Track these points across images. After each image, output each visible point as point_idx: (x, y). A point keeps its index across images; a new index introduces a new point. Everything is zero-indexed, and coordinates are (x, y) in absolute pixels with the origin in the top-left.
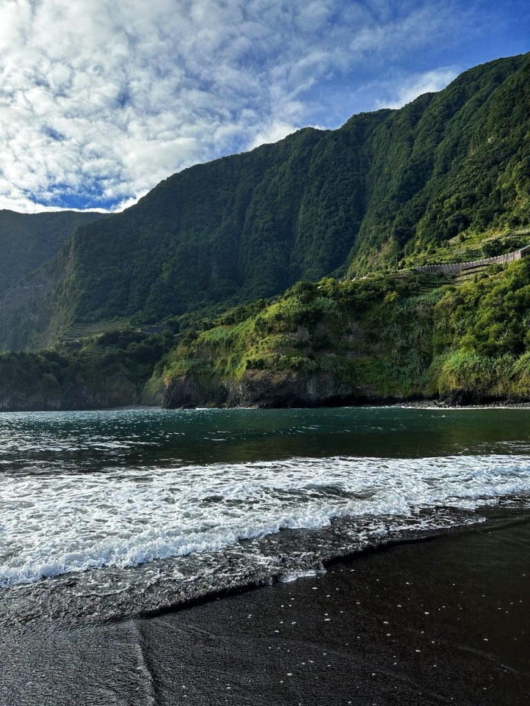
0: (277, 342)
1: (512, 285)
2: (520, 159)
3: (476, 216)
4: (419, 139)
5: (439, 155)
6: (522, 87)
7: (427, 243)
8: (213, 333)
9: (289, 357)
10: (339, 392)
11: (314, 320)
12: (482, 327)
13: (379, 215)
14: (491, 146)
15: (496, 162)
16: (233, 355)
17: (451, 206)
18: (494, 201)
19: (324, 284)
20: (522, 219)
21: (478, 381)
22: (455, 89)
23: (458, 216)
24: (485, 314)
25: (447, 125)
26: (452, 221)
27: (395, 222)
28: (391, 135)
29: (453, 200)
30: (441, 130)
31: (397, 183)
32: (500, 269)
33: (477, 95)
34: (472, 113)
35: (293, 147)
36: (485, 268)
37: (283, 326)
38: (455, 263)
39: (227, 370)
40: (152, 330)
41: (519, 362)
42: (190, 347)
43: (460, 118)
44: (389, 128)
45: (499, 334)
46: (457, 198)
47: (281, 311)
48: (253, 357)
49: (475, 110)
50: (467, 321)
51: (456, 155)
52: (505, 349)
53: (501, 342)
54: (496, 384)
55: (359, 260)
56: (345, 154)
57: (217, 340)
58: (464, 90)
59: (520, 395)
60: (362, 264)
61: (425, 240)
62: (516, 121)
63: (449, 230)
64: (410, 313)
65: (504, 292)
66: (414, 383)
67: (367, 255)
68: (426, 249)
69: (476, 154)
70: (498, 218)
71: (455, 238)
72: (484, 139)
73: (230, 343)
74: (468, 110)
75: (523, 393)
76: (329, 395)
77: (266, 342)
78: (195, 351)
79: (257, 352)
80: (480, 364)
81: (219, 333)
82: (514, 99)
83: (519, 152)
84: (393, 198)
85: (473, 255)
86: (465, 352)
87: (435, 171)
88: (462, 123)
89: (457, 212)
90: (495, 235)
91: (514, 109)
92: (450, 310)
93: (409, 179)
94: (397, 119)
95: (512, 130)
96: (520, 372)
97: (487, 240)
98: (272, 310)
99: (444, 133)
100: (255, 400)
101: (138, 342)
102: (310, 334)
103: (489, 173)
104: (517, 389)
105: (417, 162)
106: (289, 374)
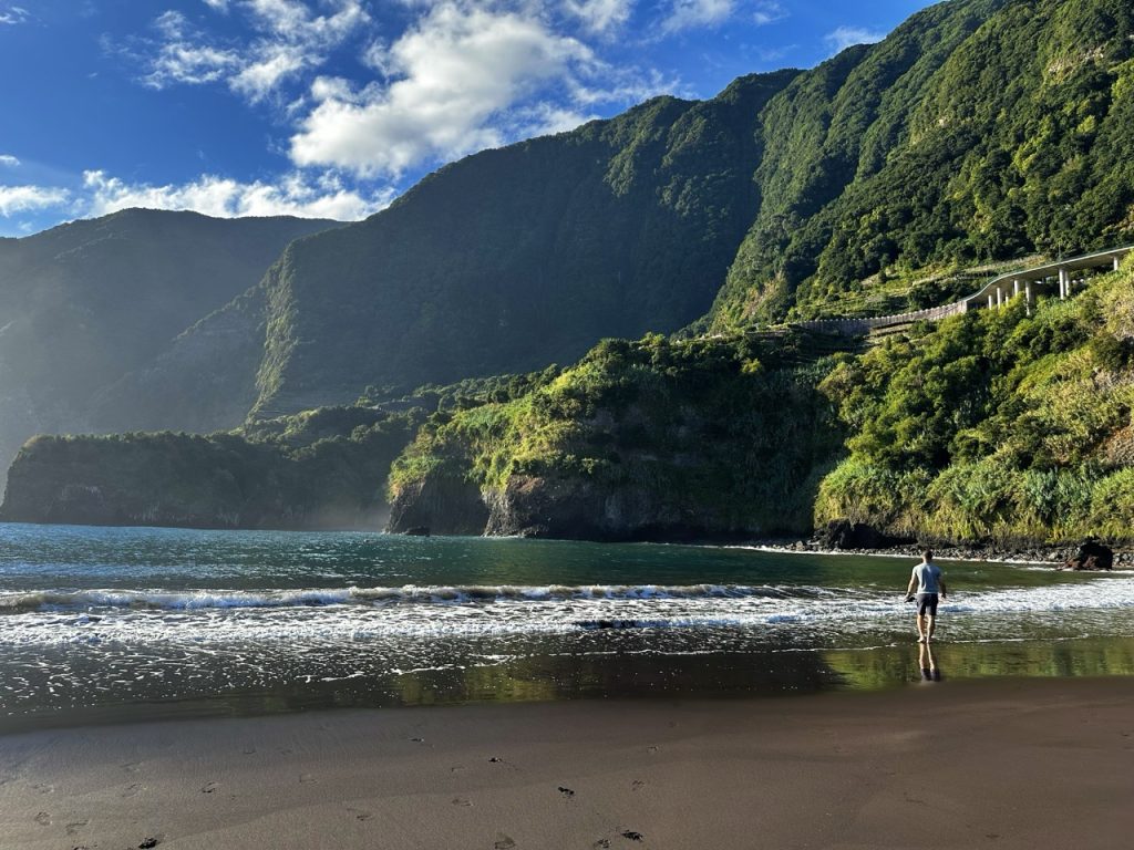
0: (562, 432)
1: (940, 355)
2: (983, 153)
3: (909, 244)
4: (838, 117)
5: (867, 144)
6: (997, 38)
7: (828, 284)
8: (472, 414)
9: (579, 458)
10: (659, 517)
11: (623, 400)
12: (889, 421)
13: (766, 236)
14: (944, 131)
15: (949, 157)
16: (502, 451)
17: (872, 226)
18: (938, 219)
19: (648, 343)
20: (978, 250)
21: (872, 509)
22: (902, 39)
23: (880, 241)
24: (895, 400)
25: (886, 95)
26: (872, 250)
27: (790, 249)
28: (795, 110)
29: (876, 215)
30: (874, 104)
31: (798, 186)
32: (931, 328)
33: (936, 50)
34: (926, 78)
35: (639, 126)
36: (909, 326)
37: (574, 408)
38: (863, 317)
39: (489, 474)
40: (396, 407)
41: (937, 480)
42: (435, 436)
43: (906, 86)
44: (791, 98)
45: (913, 432)
46: (881, 213)
47: (573, 384)
48: (524, 455)
49: (931, 74)
50: (866, 413)
51: (896, 144)
52: (919, 458)
53: (913, 447)
54: (900, 516)
55: (729, 307)
56: (720, 138)
57: (477, 426)
58: (915, 40)
59: (938, 535)
60: (734, 314)
61: (826, 279)
62: (985, 93)
63: (865, 264)
64: (778, 395)
65: (929, 364)
66: (779, 508)
67: (743, 300)
68: (826, 293)
69: (919, 144)
70: (943, 245)
71: (872, 278)
72: (932, 120)
73: (497, 431)
74: (918, 73)
75: (942, 532)
76: (642, 522)
77: (546, 433)
78: (442, 442)
79: (531, 448)
80: (876, 481)
81: (483, 416)
82: (984, 57)
83: (984, 142)
84: (793, 207)
85: (895, 305)
86: (856, 460)
87: (860, 169)
88: (907, 96)
89: (881, 235)
90: (935, 274)
91: (983, 73)
92: (842, 392)
93: (818, 179)
94: (807, 85)
95: (977, 107)
96: (938, 497)
97: (921, 282)
98: (562, 381)
99: (878, 109)
100: (522, 526)
101: (371, 424)
102: (616, 421)
103: (936, 175)
104: (933, 525)
105: (833, 155)
106: (579, 486)
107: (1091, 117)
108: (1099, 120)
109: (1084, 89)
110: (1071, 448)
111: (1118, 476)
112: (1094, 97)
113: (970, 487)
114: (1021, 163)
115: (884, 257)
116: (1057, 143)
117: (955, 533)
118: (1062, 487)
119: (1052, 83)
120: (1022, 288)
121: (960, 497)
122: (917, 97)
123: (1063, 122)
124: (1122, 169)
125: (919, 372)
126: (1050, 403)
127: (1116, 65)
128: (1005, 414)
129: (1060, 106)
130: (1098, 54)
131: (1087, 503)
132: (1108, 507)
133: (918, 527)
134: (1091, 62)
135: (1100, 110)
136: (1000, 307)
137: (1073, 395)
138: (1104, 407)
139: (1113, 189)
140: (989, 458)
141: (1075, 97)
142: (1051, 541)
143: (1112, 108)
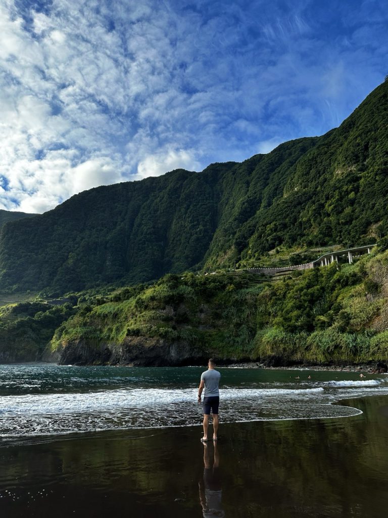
0: (150, 316)
1: (306, 285)
2: (314, 203)
3: (287, 237)
5: (265, 195)
6: (316, 158)
7: (255, 252)
8: (104, 307)
9: (159, 328)
10: (193, 355)
11: (177, 302)
12: (288, 312)
13: (226, 231)
14: (297, 193)
15: (300, 203)
16: (118, 325)
17: (271, 229)
18: (298, 228)
19: (186, 276)
20: (315, 242)
21: (284, 349)
22: (277, 154)
23: (275, 236)
24: (290, 304)
25: (271, 176)
26: (272, 239)
27: (236, 236)
28: (235, 179)
29: (272, 225)
30: (267, 179)
31: (238, 211)
32: (300, 274)
33: (290, 159)
34: (287, 170)
35: (170, 181)
36: (291, 272)
37: (156, 305)
38: (272, 268)
39: (112, 336)
40: (56, 303)
41: (310, 337)
42: (85, 317)
43: (279, 172)
44: (234, 174)
45: (298, 317)
46: (275, 225)
47: (155, 294)
48: (132, 327)
49: (289, 168)
50: (278, 308)
51: (276, 196)
52: (302, 328)
53: (299, 323)
54: (296, 352)
55: (212, 259)
56: (205, 188)
57: (107, 313)
58: (282, 154)
59: (312, 361)
60: (214, 262)
61: (254, 250)
62: (312, 179)
63: (269, 245)
64: (242, 300)
65: (301, 290)
66: (245, 349)
67: (218, 256)
68: (255, 256)
69: (288, 197)
70: (300, 239)
71: (273, 250)
72: (292, 188)
73: (116, 316)
74: (284, 168)
75: (313, 359)
76: (186, 357)
77: (143, 316)
78: (88, 321)
79: (135, 323)
80: (286, 338)
81: (109, 308)
82: (311, 165)
83: (314, 199)
84: (235, 220)
85: (283, 263)
86: (276, 329)
87: (263, 205)
88: (280, 176)
89: (275, 233)
90: (298, 251)
91: (311, 171)
92: (268, 299)
93: (246, 208)
94: (239, 169)
95: (309, 184)
96: (311, 344)
97: (293, 253)
98: (149, 292)
99: (269, 181)
100: (132, 360)
101: (44, 311)
102: (174, 311)
103: (295, 210)
104: (309, 356)
105: (251, 198)
106: (158, 341)
107: (353, 192)
108: (356, 193)
109: (350, 182)
110: (361, 324)
111: (379, 336)
112: (354, 185)
113: (324, 340)
114: (329, 208)
115: (277, 243)
116: (341, 201)
117: (319, 359)
118: (359, 340)
119: (337, 178)
120: (334, 259)
121: (320, 344)
122: (284, 177)
123: (343, 194)
124: (366, 213)
125: (298, 292)
126: (351, 306)
127: (360, 173)
128: (334, 310)
129: (342, 187)
130: (353, 168)
131: (368, 347)
132: (377, 348)
133: (303, 357)
134: (351, 171)
135: (356, 190)
136: (326, 266)
137: (359, 303)
138: (371, 308)
139: (364, 220)
140: (330, 328)
141: (347, 184)
142: (356, 362)
143: (361, 189)
